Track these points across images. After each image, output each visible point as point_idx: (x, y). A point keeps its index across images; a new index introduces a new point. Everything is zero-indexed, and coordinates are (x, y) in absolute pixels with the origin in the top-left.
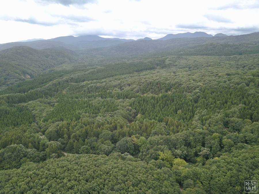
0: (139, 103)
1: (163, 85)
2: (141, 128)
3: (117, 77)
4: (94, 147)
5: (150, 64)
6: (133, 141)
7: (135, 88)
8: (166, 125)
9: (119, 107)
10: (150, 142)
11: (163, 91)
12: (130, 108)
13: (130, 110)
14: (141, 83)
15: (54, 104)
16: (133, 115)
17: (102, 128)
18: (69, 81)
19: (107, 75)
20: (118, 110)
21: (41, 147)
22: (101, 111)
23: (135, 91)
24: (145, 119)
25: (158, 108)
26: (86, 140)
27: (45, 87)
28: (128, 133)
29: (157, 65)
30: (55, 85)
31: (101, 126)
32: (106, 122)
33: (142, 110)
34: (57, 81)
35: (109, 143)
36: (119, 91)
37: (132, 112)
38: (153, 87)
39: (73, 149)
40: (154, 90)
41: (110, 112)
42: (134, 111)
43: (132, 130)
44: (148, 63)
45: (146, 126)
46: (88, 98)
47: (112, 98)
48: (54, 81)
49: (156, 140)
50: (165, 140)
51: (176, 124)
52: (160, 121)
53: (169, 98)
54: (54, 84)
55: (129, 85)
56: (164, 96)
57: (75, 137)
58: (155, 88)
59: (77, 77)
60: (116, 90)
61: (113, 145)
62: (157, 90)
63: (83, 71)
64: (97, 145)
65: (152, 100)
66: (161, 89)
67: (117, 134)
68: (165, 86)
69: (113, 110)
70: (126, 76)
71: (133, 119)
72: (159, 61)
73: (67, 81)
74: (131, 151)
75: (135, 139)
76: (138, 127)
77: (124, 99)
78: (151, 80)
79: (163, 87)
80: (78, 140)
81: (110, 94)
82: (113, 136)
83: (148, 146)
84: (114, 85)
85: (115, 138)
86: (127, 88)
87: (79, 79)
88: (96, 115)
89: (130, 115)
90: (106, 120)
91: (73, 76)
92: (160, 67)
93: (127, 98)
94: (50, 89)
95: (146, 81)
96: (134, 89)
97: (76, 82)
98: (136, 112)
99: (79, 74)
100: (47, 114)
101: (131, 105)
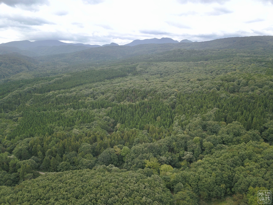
0: (116, 112)
1: (139, 92)
2: (122, 138)
3: (87, 85)
4: (74, 163)
5: (120, 71)
6: (116, 152)
7: (110, 96)
8: (148, 132)
9: (96, 117)
10: (134, 151)
11: (139, 98)
12: (108, 117)
13: (108, 119)
14: (116, 91)
15: (18, 119)
16: (112, 125)
17: (80, 141)
18: (32, 91)
19: (75, 83)
20: (94, 121)
21: (11, 168)
22: (76, 122)
23: (110, 100)
24: (125, 128)
25: (137, 116)
26: (64, 155)
27: (4, 100)
28: (110, 144)
29: (129, 72)
30: (15, 97)
31: (80, 139)
32: (84, 134)
33: (121, 119)
34: (17, 92)
35: (90, 157)
36: (93, 100)
37: (110, 122)
38: (129, 95)
39: (50, 167)
40: (130, 98)
41: (86, 124)
42: (112, 120)
43: (113, 141)
44: (119, 70)
45: (127, 135)
46: (58, 109)
47: (86, 108)
48: (14, 93)
49: (140, 149)
50: (149, 148)
51: (157, 130)
52: (142, 128)
53: (147, 105)
54: (14, 95)
55: (103, 94)
56: (141, 103)
57: (51, 153)
58: (131, 96)
59: (41, 87)
60: (88, 100)
61: (95, 159)
62: (133, 98)
63: (46, 80)
64: (77, 159)
65: (130, 108)
66: (137, 96)
67: (98, 146)
68: (141, 93)
69: (90, 121)
70: (98, 84)
71: (112, 129)
72: (130, 68)
73: (30, 92)
74: (115, 163)
75: (118, 150)
76: (119, 137)
77: (99, 109)
78: (125, 88)
79: (139, 94)
80: (55, 156)
81: (83, 104)
82: (93, 149)
83: (133, 155)
84: (86, 94)
85: (96, 150)
86: (102, 97)
87: (43, 89)
88: (71, 127)
89: (109, 125)
90: (83, 132)
91: (36, 86)
92: (131, 74)
93: (103, 107)
94: (10, 102)
95: (121, 89)
96: (108, 97)
97: (41, 93)
98: (115, 122)
99: (43, 83)
100: (11, 131)
101: (108, 115)
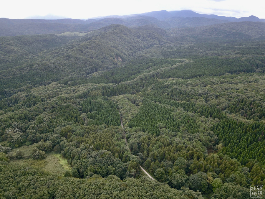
2: (219, 164)
6: (208, 179)
7: (223, 102)
9: (200, 129)
12: (212, 132)
13: (212, 135)
16: (214, 142)
18: (155, 76)
20: (198, 133)
21: (124, 158)
22: (181, 129)
26: (162, 162)
37: (213, 138)
38: (245, 107)
40: (245, 112)
43: (208, 165)
46: (170, 105)
47: (195, 112)
48: (142, 75)
55: (217, 97)
56: (256, 125)
57: (153, 156)
58: (247, 109)
59: (163, 72)
60: (200, 101)
61: (187, 176)
62: (249, 113)
63: (170, 63)
64: (171, 171)
66: (254, 112)
67: (192, 165)
68: (260, 110)
69: (193, 131)
74: (203, 190)
76: (216, 164)
80: (155, 161)
89: (211, 141)
91: (160, 70)
93: (211, 116)
94: (137, 84)
97: (162, 78)
98: (218, 139)
99: (166, 68)
100: (132, 117)
101: (213, 129)
